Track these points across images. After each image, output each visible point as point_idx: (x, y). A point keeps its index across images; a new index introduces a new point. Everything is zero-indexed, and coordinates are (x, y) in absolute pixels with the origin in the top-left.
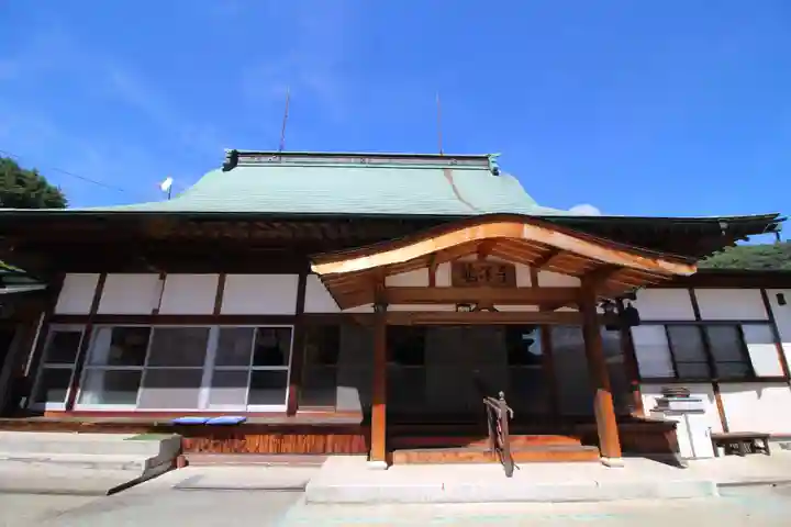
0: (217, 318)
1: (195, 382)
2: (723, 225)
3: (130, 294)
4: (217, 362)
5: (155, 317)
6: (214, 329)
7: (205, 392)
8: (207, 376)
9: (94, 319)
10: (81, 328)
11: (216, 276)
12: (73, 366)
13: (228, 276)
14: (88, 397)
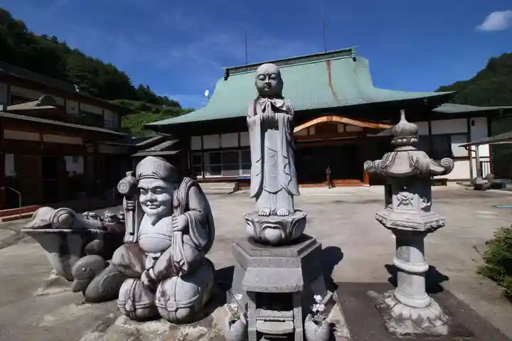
0: (240, 148)
1: (237, 168)
2: (425, 101)
3: (211, 142)
4: (243, 162)
5: (221, 149)
6: (240, 151)
7: (241, 171)
8: (241, 166)
9: (203, 151)
10: (200, 154)
11: (236, 134)
12: (201, 165)
13: (242, 133)
14: (208, 174)
